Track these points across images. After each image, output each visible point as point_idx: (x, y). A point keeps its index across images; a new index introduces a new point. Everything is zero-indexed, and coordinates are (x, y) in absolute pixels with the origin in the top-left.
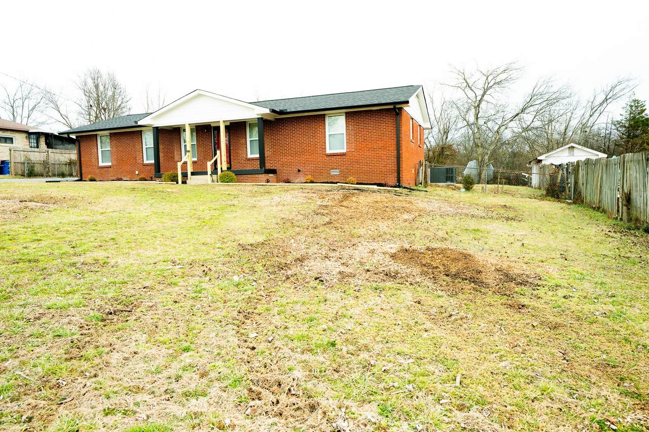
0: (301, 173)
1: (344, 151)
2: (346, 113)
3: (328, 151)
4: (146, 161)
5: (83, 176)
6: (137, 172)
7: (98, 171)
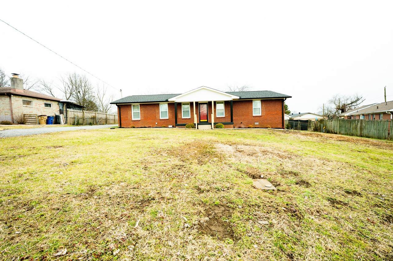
0: (242, 124)
1: (260, 115)
2: (261, 100)
3: (254, 115)
4: (161, 118)
5: (122, 125)
6: (156, 123)
7: (132, 123)
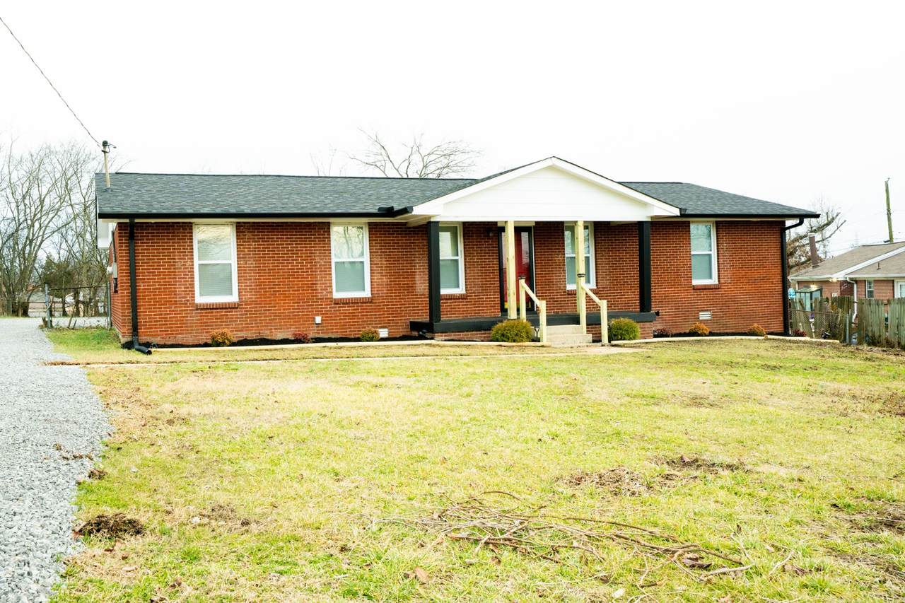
1: (714, 281)
3: (694, 282)
4: (337, 295)
5: (142, 330)
6: (318, 319)
7: (195, 317)
